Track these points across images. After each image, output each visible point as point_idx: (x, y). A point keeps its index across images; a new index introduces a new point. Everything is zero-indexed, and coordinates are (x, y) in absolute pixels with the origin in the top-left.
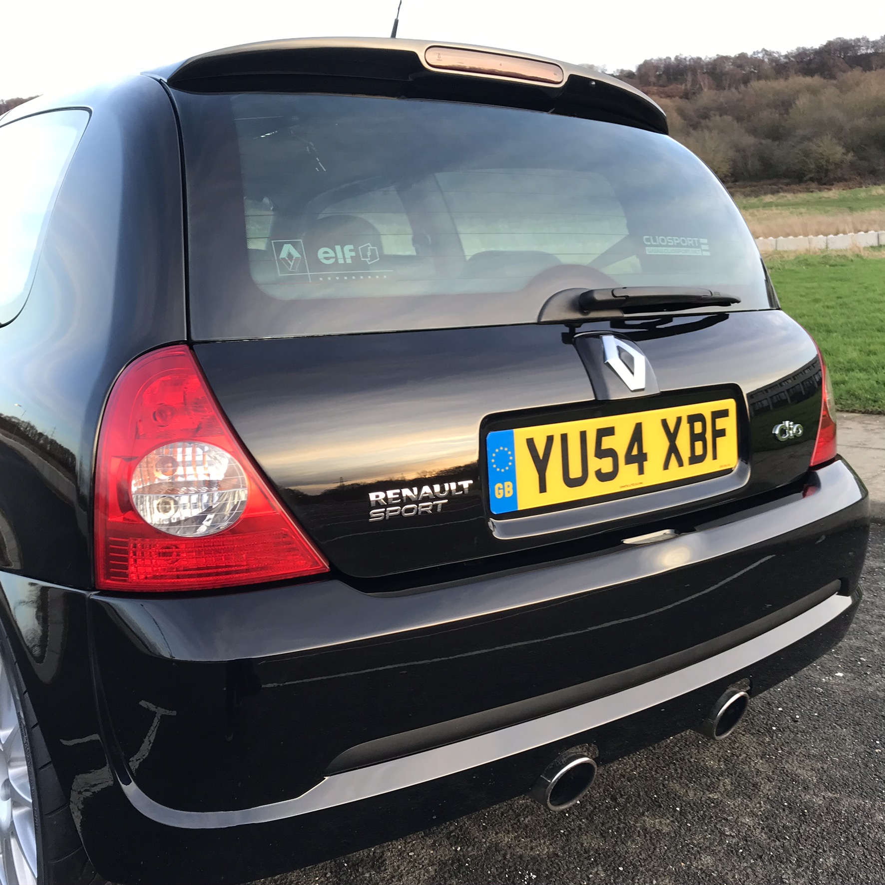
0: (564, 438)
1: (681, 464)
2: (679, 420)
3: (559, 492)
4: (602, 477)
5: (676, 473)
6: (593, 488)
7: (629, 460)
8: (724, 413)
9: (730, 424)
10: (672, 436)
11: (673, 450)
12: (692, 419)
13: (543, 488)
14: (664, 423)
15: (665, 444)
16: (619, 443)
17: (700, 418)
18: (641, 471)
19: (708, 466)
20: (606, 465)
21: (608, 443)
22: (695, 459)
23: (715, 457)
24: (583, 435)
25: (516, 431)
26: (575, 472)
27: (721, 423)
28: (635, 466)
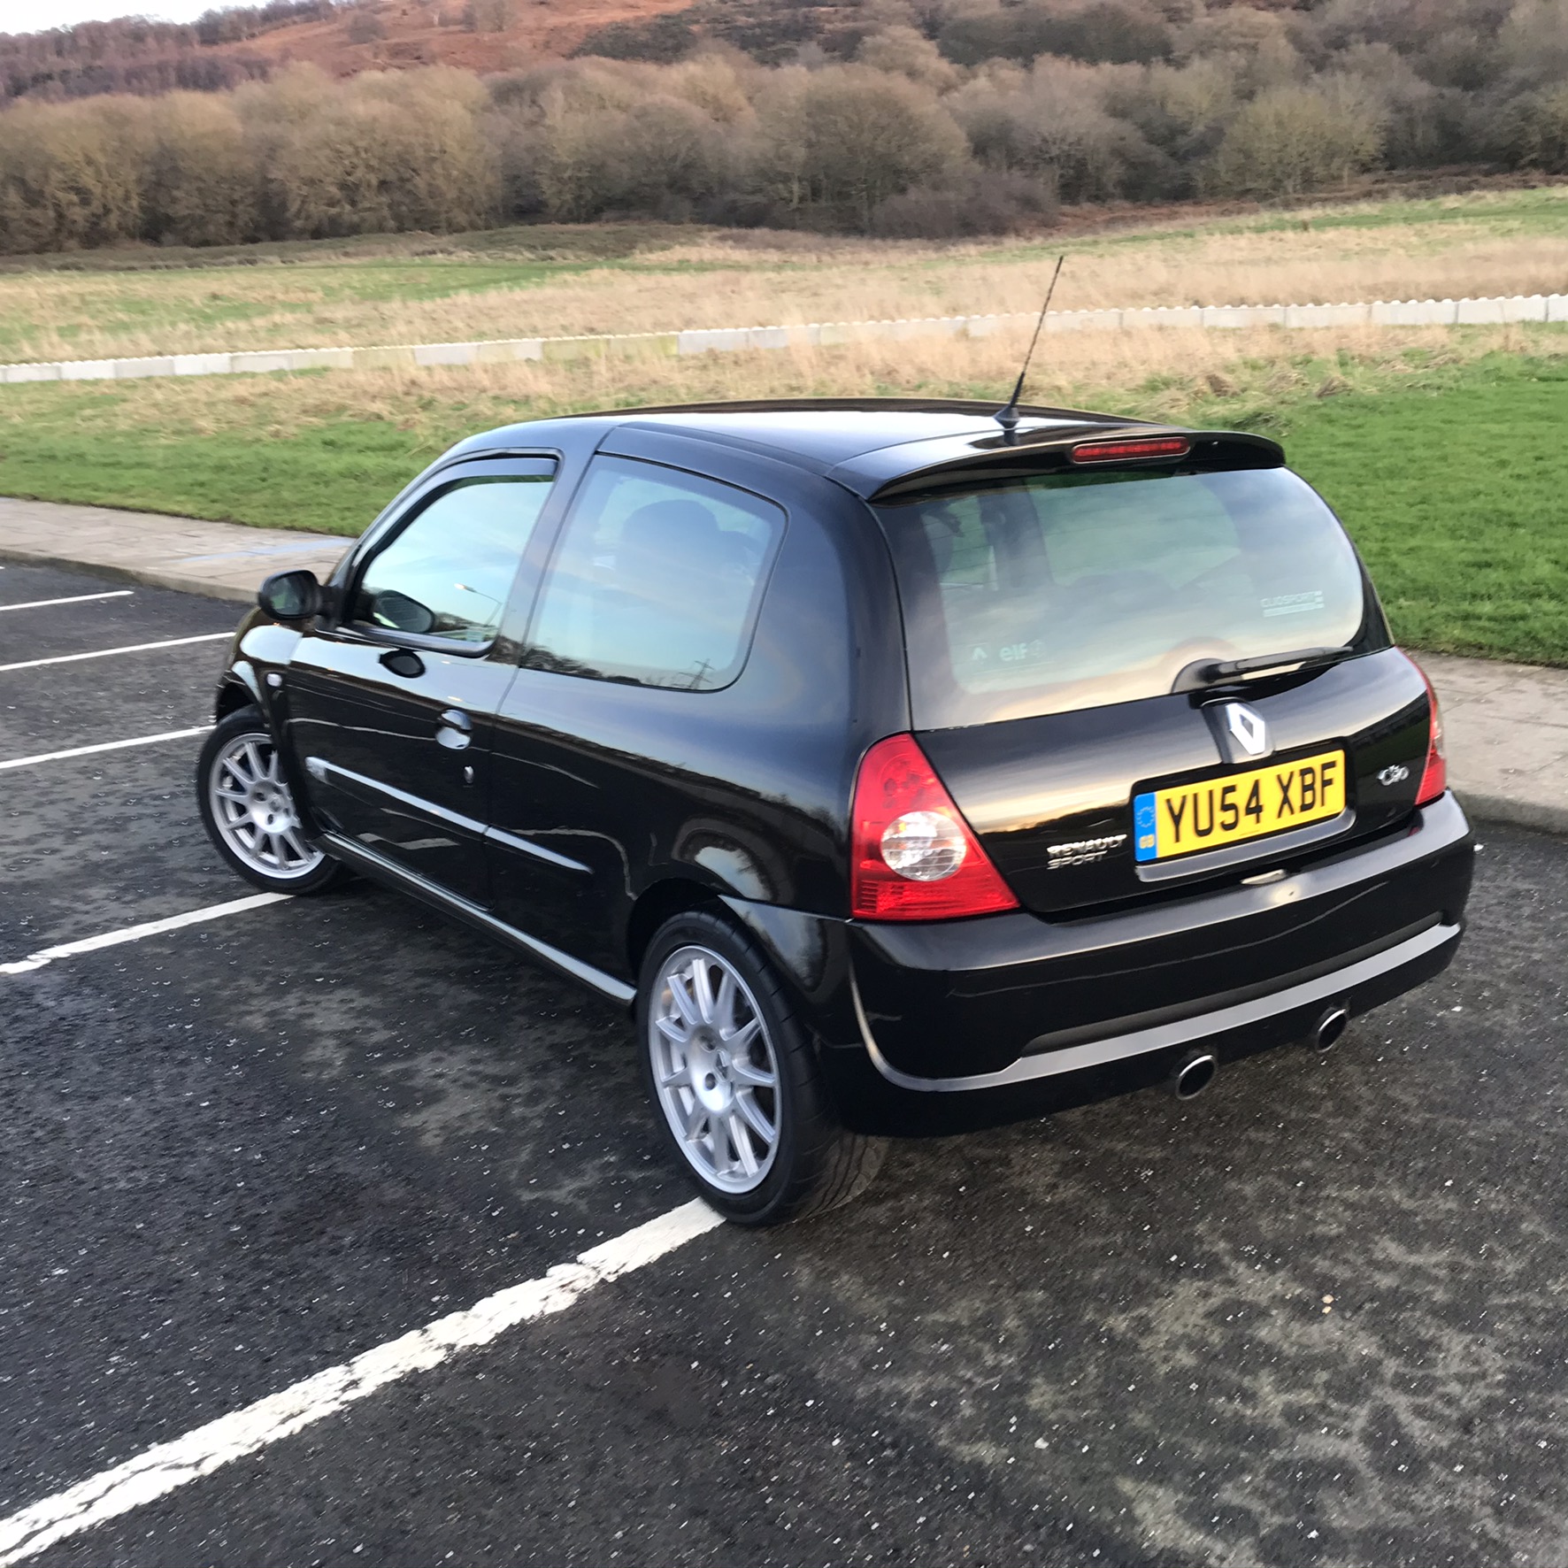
0: (1195, 796)
1: (1292, 812)
2: (1292, 774)
3: (1191, 842)
4: (1227, 827)
5: (1288, 820)
6: (1218, 837)
7: (1249, 811)
8: (1332, 765)
9: (1338, 774)
10: (1285, 789)
11: (1286, 800)
12: (1304, 772)
13: (1177, 839)
14: (1279, 778)
15: (1279, 796)
16: (1240, 798)
17: (1309, 771)
18: (1258, 821)
19: (1316, 813)
20: (1229, 817)
21: (1230, 798)
22: (1305, 807)
23: (1323, 804)
24: (1211, 793)
25: (1157, 794)
26: (1204, 825)
27: (1329, 774)
28: (1253, 816)
